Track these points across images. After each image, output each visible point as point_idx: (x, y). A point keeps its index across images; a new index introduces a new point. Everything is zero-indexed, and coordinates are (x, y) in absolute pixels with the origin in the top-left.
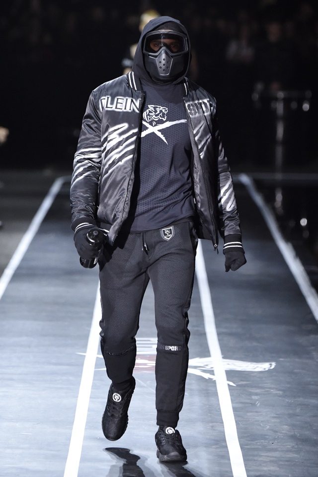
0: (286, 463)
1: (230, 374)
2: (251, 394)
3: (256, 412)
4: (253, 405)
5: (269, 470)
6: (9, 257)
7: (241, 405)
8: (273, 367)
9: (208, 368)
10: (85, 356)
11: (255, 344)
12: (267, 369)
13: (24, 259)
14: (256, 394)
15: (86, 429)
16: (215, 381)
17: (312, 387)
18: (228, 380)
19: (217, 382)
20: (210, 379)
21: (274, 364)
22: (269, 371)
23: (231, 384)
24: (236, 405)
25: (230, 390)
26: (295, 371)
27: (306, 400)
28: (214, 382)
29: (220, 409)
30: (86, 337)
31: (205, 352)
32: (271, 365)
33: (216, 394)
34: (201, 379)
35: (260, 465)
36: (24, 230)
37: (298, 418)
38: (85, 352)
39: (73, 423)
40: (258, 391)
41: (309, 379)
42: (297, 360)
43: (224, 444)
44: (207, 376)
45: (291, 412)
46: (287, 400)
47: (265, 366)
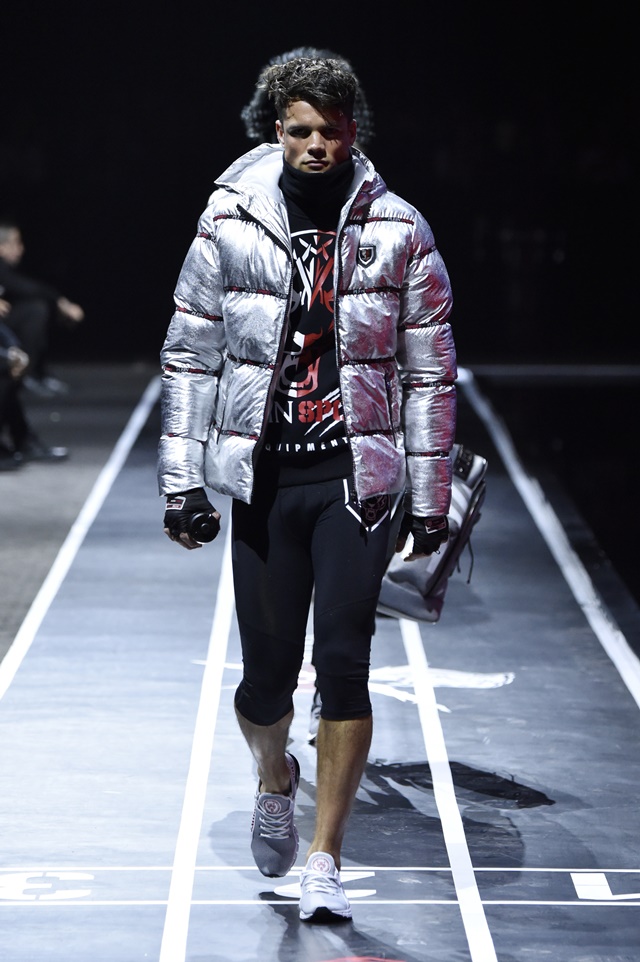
0: (534, 836)
1: (442, 693)
2: (475, 725)
3: (485, 754)
4: (479, 742)
5: (506, 848)
6: (79, 505)
7: (459, 743)
8: (510, 681)
9: (405, 683)
10: (204, 666)
11: (481, 643)
12: (500, 685)
13: (105, 509)
14: (484, 725)
15: (208, 784)
16: (416, 705)
17: (573, 713)
18: (438, 702)
19: (420, 706)
20: (409, 702)
21: (511, 677)
22: (505, 688)
23: (444, 709)
24: (453, 743)
25: (441, 718)
26: (547, 686)
27: (565, 733)
28: (415, 707)
29: (424, 749)
30: (206, 634)
31: (399, 658)
32: (507, 677)
33: (418, 726)
34: (395, 702)
35: (492, 840)
36: (102, 461)
37: (552, 762)
38: (205, 659)
39: (185, 774)
40: (486, 720)
41: (569, 700)
42: (549, 669)
43: (432, 806)
44: (403, 696)
45: (540, 753)
46: (534, 734)
47: (496, 680)
